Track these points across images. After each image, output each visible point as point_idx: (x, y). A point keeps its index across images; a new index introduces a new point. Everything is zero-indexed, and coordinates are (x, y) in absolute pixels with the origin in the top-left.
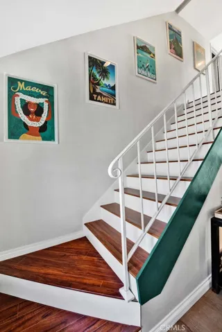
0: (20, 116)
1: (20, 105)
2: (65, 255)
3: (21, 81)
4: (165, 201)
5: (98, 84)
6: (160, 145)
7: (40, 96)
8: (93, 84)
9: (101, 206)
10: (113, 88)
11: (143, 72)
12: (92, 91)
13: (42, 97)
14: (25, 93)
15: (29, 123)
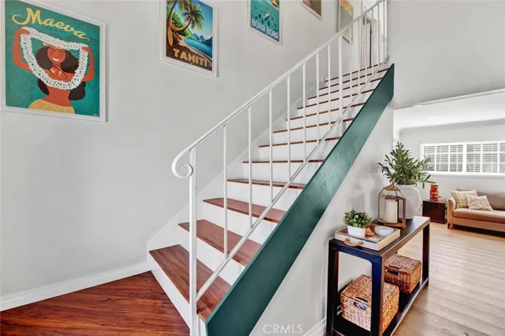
0: (31, 67)
1: (31, 50)
2: (109, 299)
3: (35, 8)
4: (264, 215)
5: (183, 33)
6: (279, 138)
7: (71, 38)
8: (173, 30)
9: (180, 225)
10: (209, 43)
11: (260, 26)
12: (171, 43)
13: (78, 40)
14: (42, 29)
15: (50, 82)
